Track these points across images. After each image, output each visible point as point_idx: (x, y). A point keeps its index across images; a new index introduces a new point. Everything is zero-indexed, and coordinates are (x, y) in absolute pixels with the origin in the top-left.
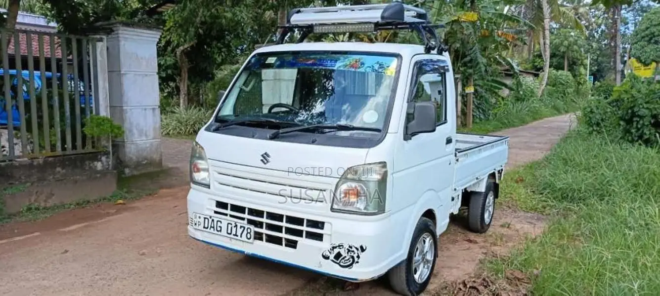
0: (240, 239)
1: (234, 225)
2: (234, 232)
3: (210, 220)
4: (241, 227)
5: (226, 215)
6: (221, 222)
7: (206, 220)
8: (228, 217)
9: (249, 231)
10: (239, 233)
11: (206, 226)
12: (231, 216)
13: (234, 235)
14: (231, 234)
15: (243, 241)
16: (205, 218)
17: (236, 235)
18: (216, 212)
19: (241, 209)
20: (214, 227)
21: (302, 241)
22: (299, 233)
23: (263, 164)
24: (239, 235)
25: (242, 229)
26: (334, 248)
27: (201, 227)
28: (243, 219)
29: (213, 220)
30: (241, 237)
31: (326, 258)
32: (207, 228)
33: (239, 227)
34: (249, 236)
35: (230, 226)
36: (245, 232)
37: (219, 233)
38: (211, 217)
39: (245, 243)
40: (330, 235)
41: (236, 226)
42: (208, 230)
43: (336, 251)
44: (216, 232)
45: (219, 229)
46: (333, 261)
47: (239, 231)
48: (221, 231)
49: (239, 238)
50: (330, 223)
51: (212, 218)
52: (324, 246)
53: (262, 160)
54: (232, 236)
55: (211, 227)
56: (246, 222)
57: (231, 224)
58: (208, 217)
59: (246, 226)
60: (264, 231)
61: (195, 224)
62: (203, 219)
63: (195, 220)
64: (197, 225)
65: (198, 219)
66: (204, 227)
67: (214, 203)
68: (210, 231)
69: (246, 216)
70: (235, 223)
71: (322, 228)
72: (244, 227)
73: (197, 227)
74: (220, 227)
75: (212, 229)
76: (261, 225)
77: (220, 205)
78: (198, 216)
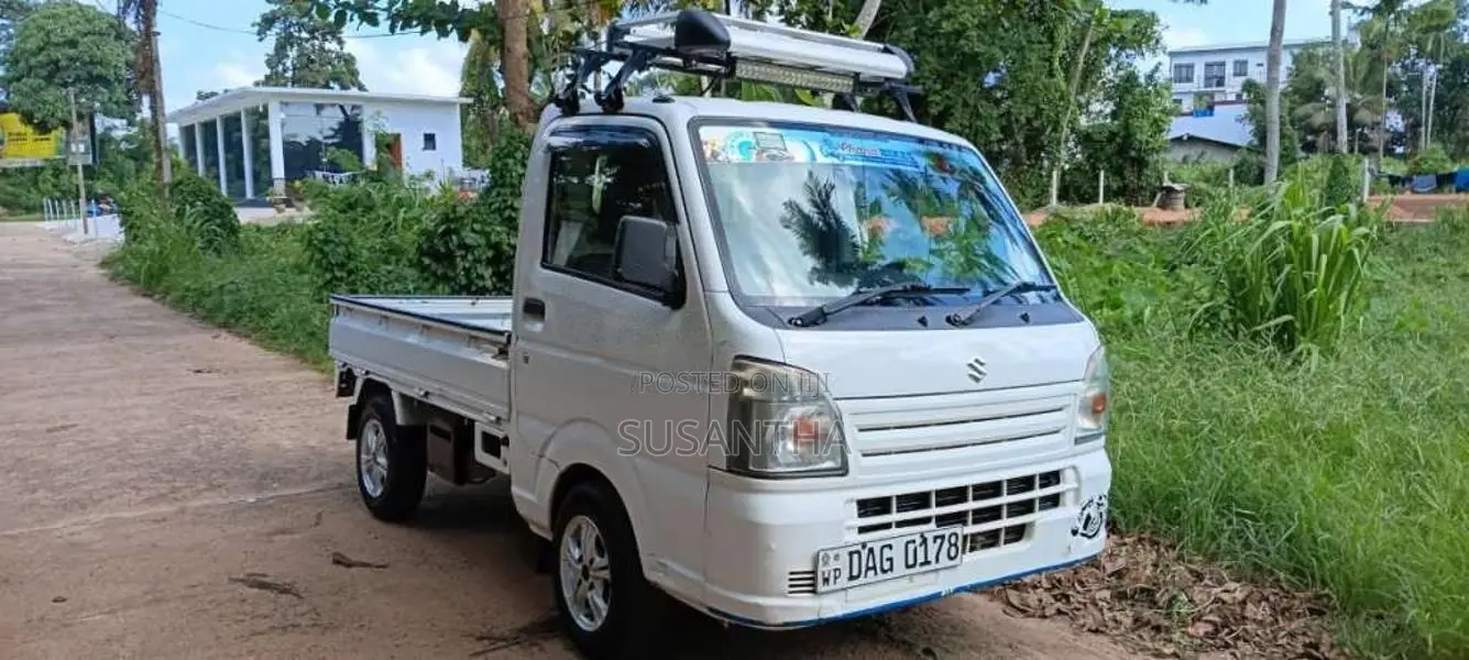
0: (938, 566)
1: (919, 541)
2: (921, 559)
3: (865, 553)
4: (936, 538)
5: (887, 526)
6: (890, 547)
7: (856, 556)
8: (894, 531)
9: (953, 541)
10: (931, 557)
11: (855, 573)
12: (900, 524)
13: (922, 564)
14: (913, 566)
15: (946, 568)
16: (851, 554)
17: (927, 562)
18: (863, 530)
19: (921, 500)
20: (874, 568)
21: (1038, 517)
22: (1027, 507)
23: (974, 383)
24: (933, 561)
25: (939, 541)
26: (1084, 509)
27: (843, 581)
28: (926, 520)
29: (871, 551)
30: (937, 560)
31: (1075, 533)
32: (858, 576)
33: (930, 542)
34: (953, 551)
35: (911, 547)
36: (946, 545)
37: (889, 575)
38: (863, 546)
39: (942, 573)
40: (1078, 490)
41: (925, 541)
42: (862, 580)
43: (1086, 513)
44: (881, 576)
45: (887, 565)
46: (1083, 535)
47: (932, 549)
48: (891, 569)
49: (933, 565)
50: (1074, 468)
51: (869, 546)
52: (1069, 512)
53: (971, 376)
54: (918, 569)
55: (868, 569)
56: (932, 525)
57: (914, 541)
58: (859, 548)
59: (947, 531)
60: (971, 529)
61: (826, 580)
62: (848, 558)
63: (825, 569)
64: (832, 579)
65: (833, 564)
66: (852, 578)
67: (854, 507)
68: (868, 580)
69: (934, 511)
70: (922, 536)
71: (1058, 482)
72: (943, 537)
73: (831, 586)
74: (890, 559)
75: (871, 573)
76: (959, 518)
77: (868, 507)
78: (832, 554)
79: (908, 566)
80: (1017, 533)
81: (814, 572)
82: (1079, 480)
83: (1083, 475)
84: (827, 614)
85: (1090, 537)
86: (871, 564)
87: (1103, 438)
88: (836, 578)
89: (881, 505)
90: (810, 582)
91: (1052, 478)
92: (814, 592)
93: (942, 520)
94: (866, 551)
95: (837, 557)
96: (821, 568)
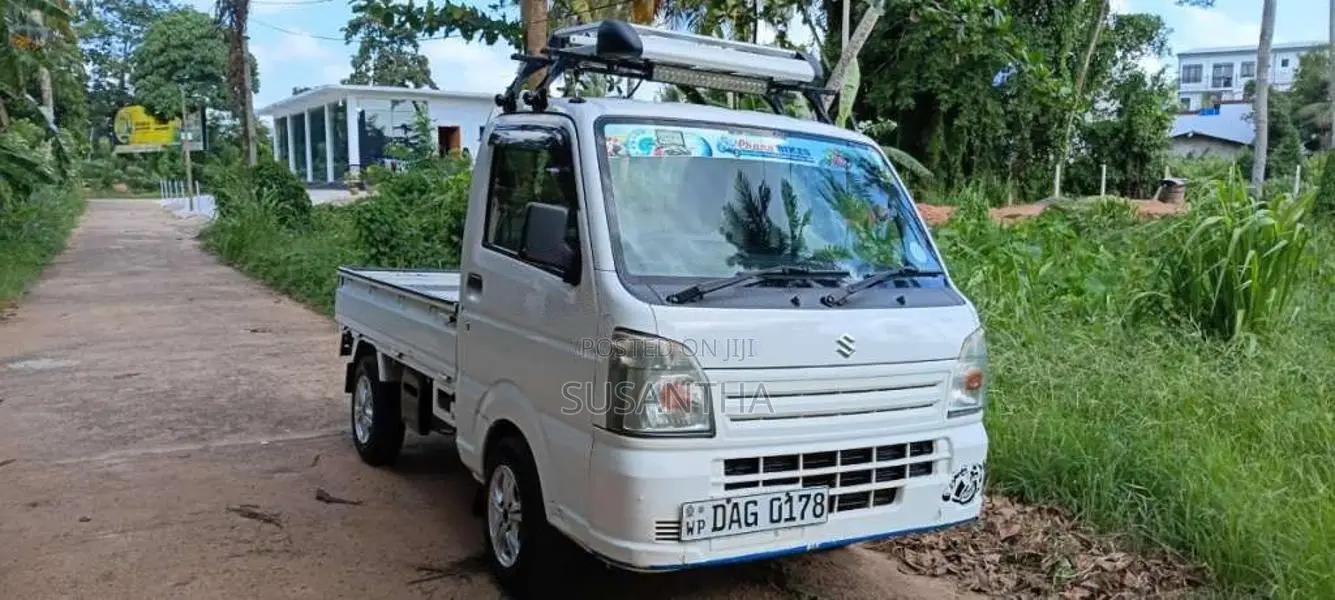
0: (803, 522)
1: (784, 498)
2: (786, 514)
3: (729, 508)
4: (801, 497)
5: (755, 484)
6: (755, 503)
7: (720, 510)
8: (761, 489)
9: (819, 500)
10: (797, 514)
11: (719, 525)
12: (767, 483)
13: (787, 520)
14: (777, 521)
15: (812, 524)
16: (715, 508)
17: (792, 519)
18: (729, 487)
19: (790, 462)
20: (739, 521)
21: (908, 483)
22: (898, 473)
23: (840, 356)
24: (799, 517)
25: (804, 500)
26: (956, 477)
27: (707, 531)
28: (794, 481)
29: (736, 505)
30: (802, 517)
31: (946, 498)
32: (722, 528)
33: (796, 499)
34: (818, 510)
35: (776, 504)
36: (812, 503)
37: (753, 528)
38: (729, 500)
39: (807, 529)
40: (950, 459)
41: (790, 499)
42: (725, 531)
43: (958, 481)
44: (745, 529)
45: (751, 519)
46: (955, 500)
47: (798, 506)
48: (756, 522)
49: (798, 521)
50: (947, 439)
51: (734, 501)
52: (940, 479)
53: (840, 351)
54: (782, 524)
55: (732, 521)
56: (799, 485)
57: (779, 499)
58: (724, 502)
59: (812, 491)
60: (839, 490)
61: (690, 530)
62: (712, 511)
63: (690, 520)
64: (696, 530)
65: (697, 516)
66: (715, 529)
67: (722, 466)
68: (730, 532)
69: (801, 473)
70: (787, 494)
71: (930, 451)
72: (808, 497)
73: (695, 536)
74: (755, 514)
75: (735, 526)
76: (829, 480)
77: (733, 466)
78: (696, 507)
79: (772, 521)
80: (887, 497)
81: (679, 522)
82: (951, 450)
83: (955, 446)
84: (690, 561)
85: (962, 503)
86: (735, 518)
87: (981, 413)
88: (699, 528)
89: (750, 465)
90: (674, 531)
91: (925, 447)
92: (679, 540)
93: (809, 481)
94: (731, 505)
95: (701, 510)
96: (686, 519)
